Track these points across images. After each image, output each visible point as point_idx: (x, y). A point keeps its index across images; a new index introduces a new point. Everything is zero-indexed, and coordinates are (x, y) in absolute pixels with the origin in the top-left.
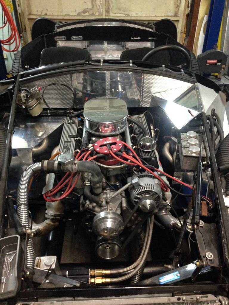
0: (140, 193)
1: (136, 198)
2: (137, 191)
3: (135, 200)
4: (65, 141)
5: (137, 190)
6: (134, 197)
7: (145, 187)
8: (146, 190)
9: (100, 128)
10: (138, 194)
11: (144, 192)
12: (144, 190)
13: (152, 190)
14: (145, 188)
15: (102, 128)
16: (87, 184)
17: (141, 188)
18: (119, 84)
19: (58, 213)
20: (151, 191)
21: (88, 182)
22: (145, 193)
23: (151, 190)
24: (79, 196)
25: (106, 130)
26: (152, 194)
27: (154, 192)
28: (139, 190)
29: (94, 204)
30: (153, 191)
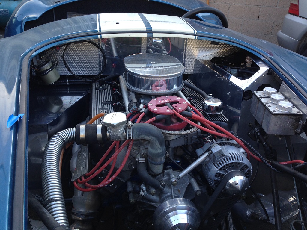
0: (224, 167)
1: (217, 175)
2: (219, 165)
3: (216, 179)
4: (99, 107)
5: (218, 163)
6: (214, 174)
7: (231, 157)
8: (232, 161)
10: (220, 169)
11: (230, 165)
12: (230, 162)
13: (241, 161)
14: (230, 160)
16: (140, 161)
17: (225, 159)
19: (91, 211)
20: (239, 163)
21: (142, 157)
22: (230, 167)
23: (239, 161)
24: (125, 181)
26: (240, 168)
27: (243, 165)
28: (221, 163)
29: (153, 190)
30: (243, 163)
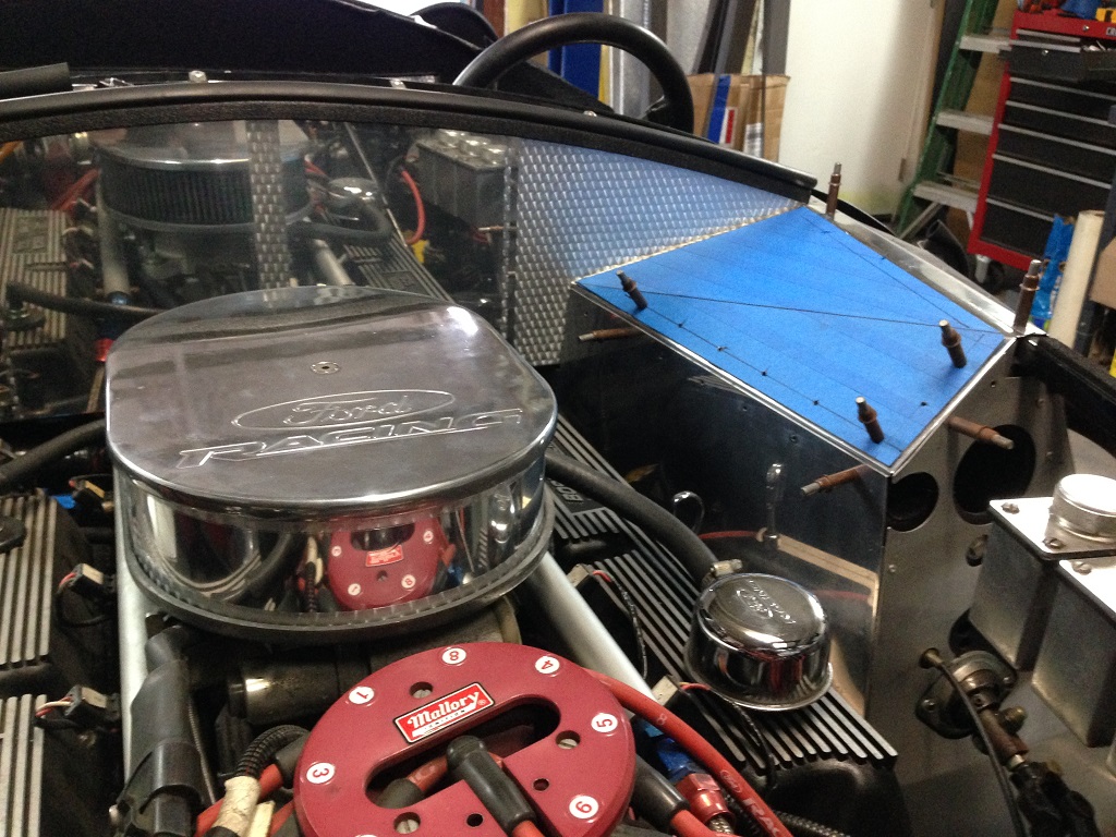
9: (312, 555)
15: (336, 551)
18: (319, 249)
25: (382, 572)
